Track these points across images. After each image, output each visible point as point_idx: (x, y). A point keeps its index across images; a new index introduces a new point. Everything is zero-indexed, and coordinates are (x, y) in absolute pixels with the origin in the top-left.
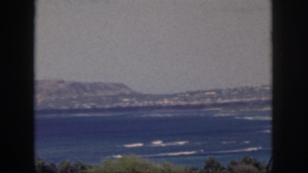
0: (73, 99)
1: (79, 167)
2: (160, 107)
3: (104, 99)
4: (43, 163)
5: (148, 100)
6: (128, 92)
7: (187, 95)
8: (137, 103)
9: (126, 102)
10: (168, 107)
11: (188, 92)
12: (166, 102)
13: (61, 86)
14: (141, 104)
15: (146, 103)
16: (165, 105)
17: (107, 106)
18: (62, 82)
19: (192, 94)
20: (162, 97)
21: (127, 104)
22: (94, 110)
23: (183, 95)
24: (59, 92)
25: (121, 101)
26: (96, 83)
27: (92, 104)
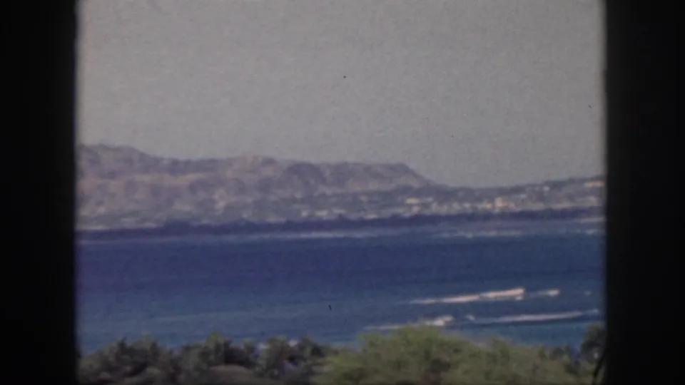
0: (294, 201)
1: (308, 351)
2: (487, 216)
3: (364, 199)
4: (226, 344)
5: (461, 201)
6: (415, 184)
7: (547, 189)
8: (435, 208)
9: (413, 205)
10: (504, 216)
11: (547, 183)
12: (499, 203)
13: (268, 172)
14: (444, 210)
15: (456, 208)
16: (497, 211)
17: (371, 216)
18: (269, 162)
19: (556, 185)
20: (490, 194)
21: (416, 210)
22: (342, 223)
23: (537, 189)
24: (265, 186)
25: (402, 204)
26: (346, 164)
27: (338, 211)
